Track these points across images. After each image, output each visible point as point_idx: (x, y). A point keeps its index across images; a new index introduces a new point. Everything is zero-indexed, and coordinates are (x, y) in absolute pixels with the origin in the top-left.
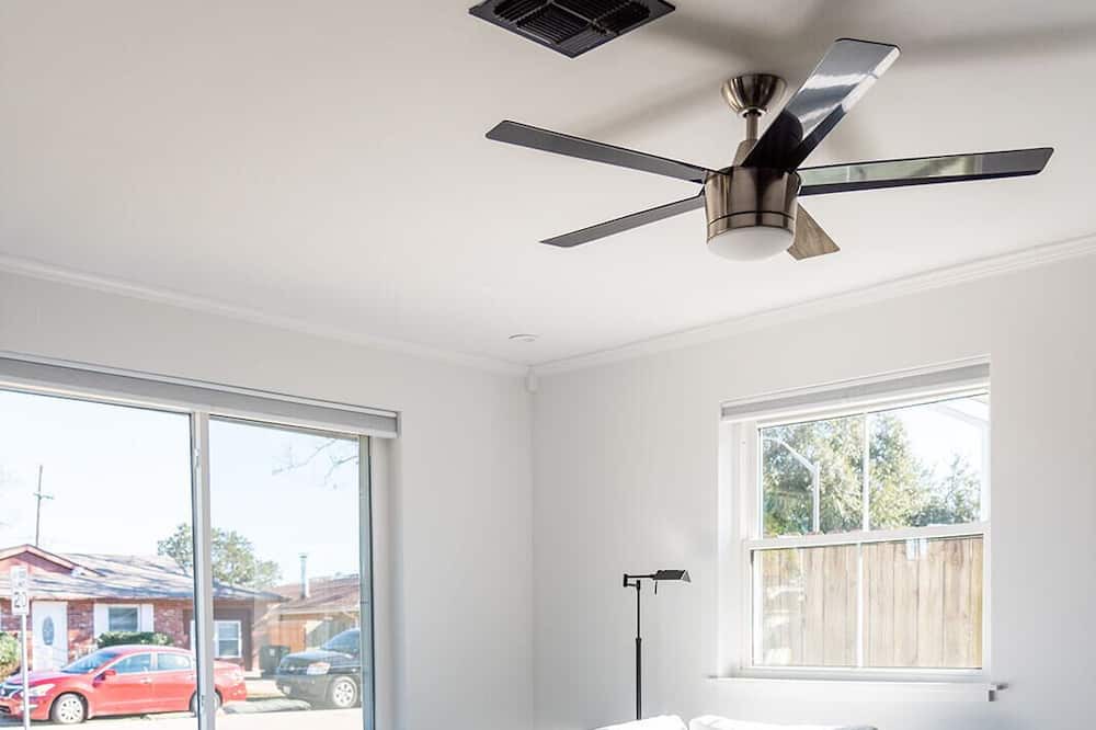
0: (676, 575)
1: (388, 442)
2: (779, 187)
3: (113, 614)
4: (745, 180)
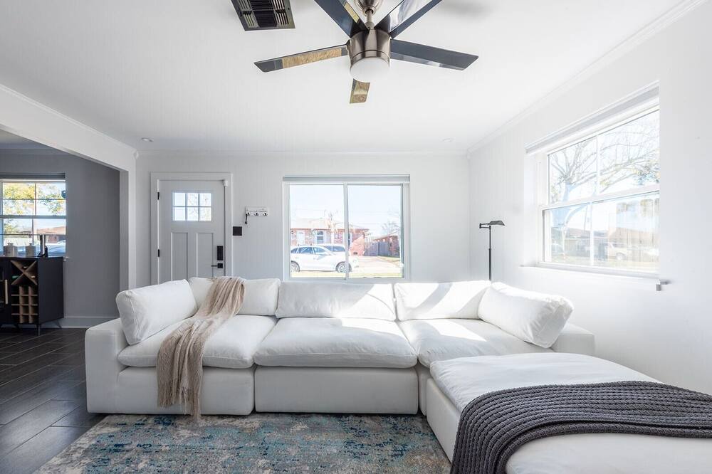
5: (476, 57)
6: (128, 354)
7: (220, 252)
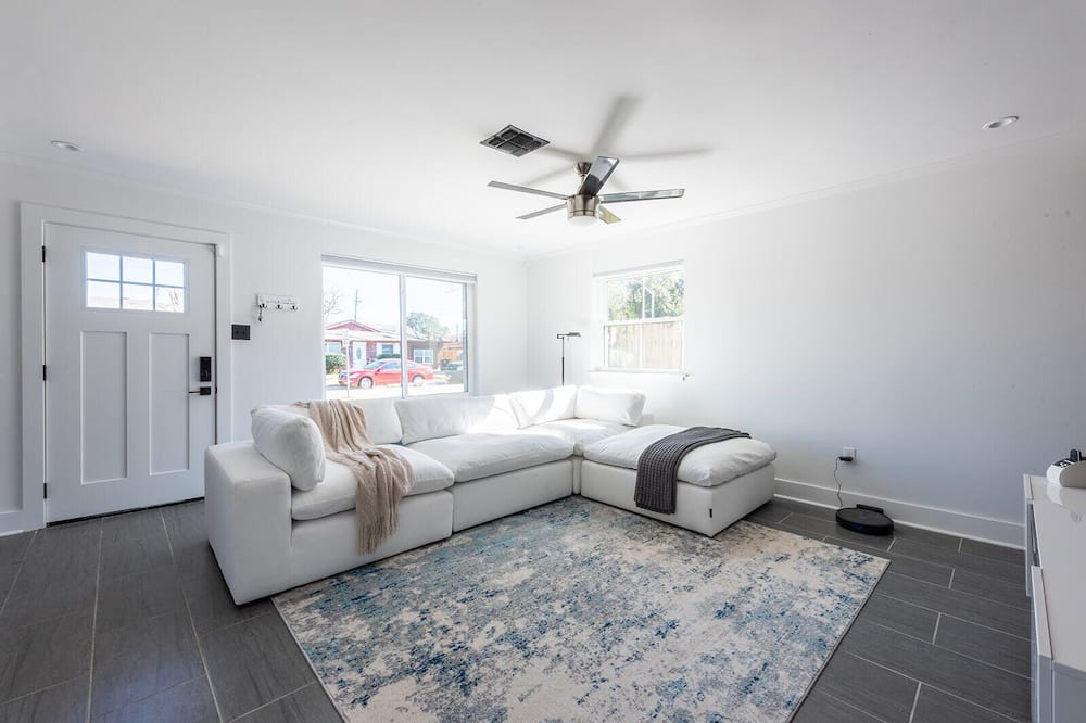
0: (576, 334)
1: (473, 286)
2: (591, 202)
3: (384, 347)
4: (580, 199)
5: (620, 220)
6: (304, 503)
7: (206, 367)
